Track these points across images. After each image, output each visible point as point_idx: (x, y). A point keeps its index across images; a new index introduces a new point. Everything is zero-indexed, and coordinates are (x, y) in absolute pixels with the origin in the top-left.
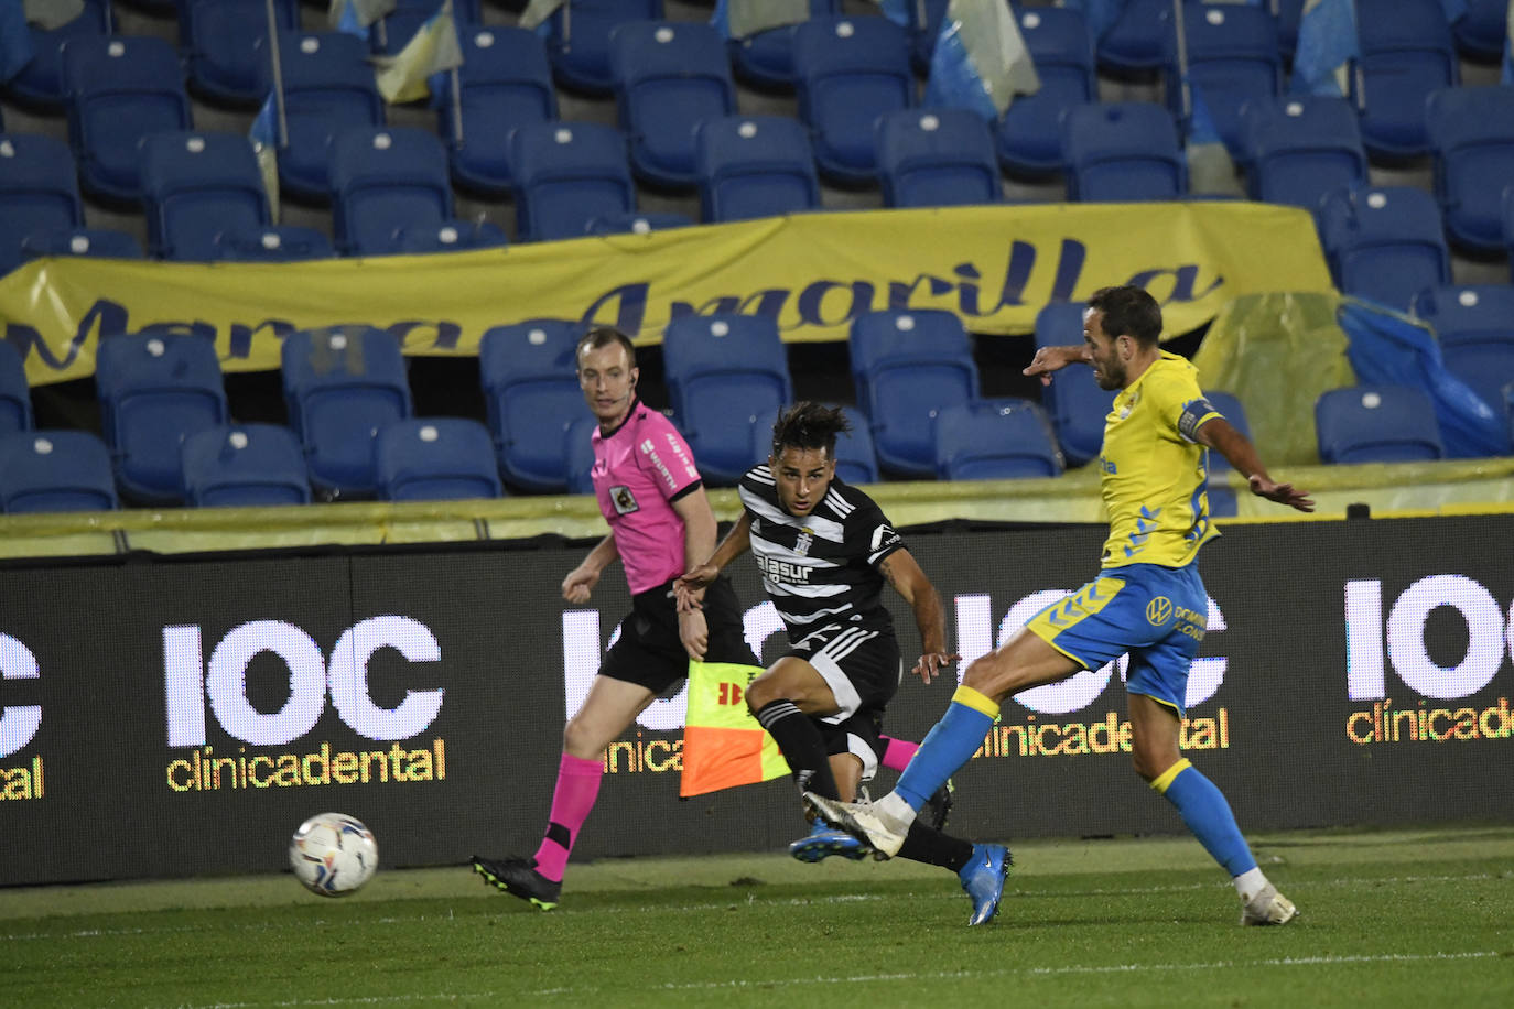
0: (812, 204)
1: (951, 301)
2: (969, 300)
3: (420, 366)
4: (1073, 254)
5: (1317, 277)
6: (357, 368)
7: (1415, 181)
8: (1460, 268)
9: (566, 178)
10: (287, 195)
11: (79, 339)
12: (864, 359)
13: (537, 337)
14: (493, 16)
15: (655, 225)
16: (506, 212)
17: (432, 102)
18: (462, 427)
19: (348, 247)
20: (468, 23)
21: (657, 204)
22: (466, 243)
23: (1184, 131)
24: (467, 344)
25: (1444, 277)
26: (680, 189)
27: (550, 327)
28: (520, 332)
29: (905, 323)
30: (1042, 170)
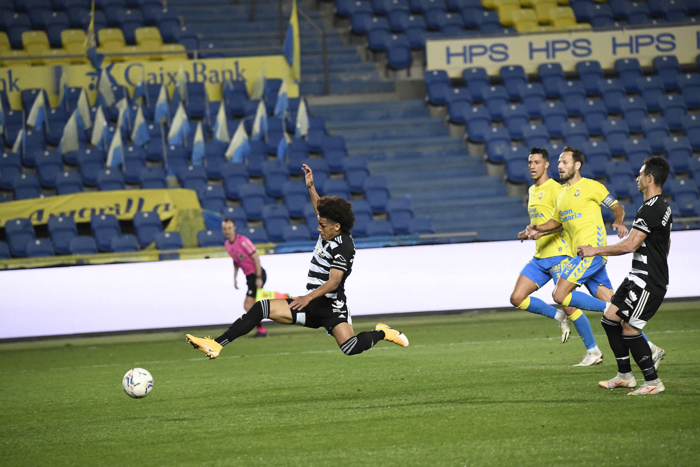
0: (81, 190)
1: (114, 212)
2: (118, 212)
4: (141, 202)
5: (197, 205)
7: (219, 184)
8: (229, 203)
9: (25, 186)
12: (94, 226)
13: (18, 222)
14: (7, 150)
15: (46, 196)
16: (11, 195)
20: (3, 151)
21: (46, 192)
23: (166, 173)
25: (225, 205)
26: (51, 188)
27: (21, 219)
28: (15, 220)
29: (103, 217)
30: (133, 182)
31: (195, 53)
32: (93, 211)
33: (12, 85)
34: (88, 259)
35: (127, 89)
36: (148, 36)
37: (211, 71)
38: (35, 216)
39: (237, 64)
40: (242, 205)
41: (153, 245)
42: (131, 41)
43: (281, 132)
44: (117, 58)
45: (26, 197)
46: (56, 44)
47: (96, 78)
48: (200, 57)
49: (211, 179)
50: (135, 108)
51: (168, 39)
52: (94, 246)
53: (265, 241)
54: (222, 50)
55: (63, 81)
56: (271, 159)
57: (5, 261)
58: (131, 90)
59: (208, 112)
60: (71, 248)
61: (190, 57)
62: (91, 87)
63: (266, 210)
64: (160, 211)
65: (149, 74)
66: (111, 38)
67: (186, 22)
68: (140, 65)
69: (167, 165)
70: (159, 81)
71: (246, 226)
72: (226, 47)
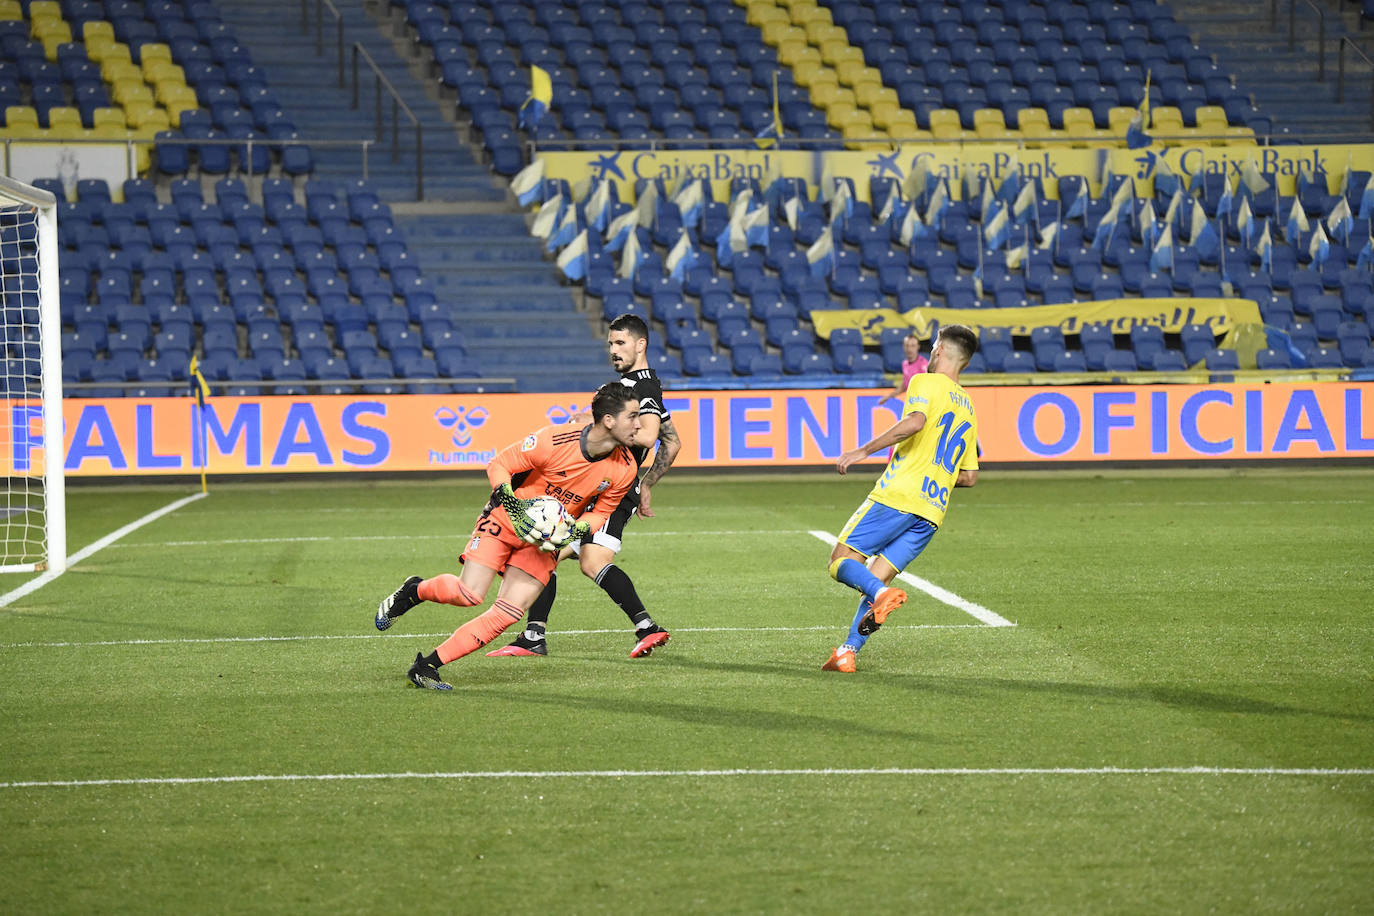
0: (1121, 296)
1: (1158, 324)
2: (1163, 323)
3: (1016, 339)
4: (1192, 312)
5: (1258, 320)
6: (999, 338)
7: (1286, 295)
8: (1297, 318)
9: (1056, 289)
10: (985, 293)
11: (927, 328)
12: (1134, 338)
13: (1047, 331)
15: (1080, 301)
16: (1039, 298)
17: (1021, 269)
18: (1026, 354)
19: (997, 305)
20: (1032, 247)
21: (1079, 296)
22: (1030, 305)
23: (1221, 279)
24: (1028, 332)
25: (1292, 321)
26: (1086, 292)
27: (1050, 328)
28: (1042, 329)
29: (1146, 329)
30: (1184, 289)
31: (1267, 138)
32: (1134, 320)
33: (1049, 170)
34: (1125, 378)
35: (1181, 178)
36: (1211, 117)
37: (1284, 161)
38: (1066, 324)
39: (1316, 152)
40: (1313, 321)
41: (1203, 363)
42: (1190, 122)
43: (1367, 235)
44: (1171, 143)
45: (1056, 301)
46: (1102, 124)
47: (1146, 165)
48: (1271, 143)
49: (1276, 289)
50: (1190, 201)
51: (1233, 122)
52: (1133, 362)
53: (1339, 366)
54: (1300, 136)
55: (1107, 167)
56: (1351, 266)
57: (1030, 375)
58: (1186, 179)
59: (1277, 209)
60: (1106, 364)
61: (1260, 142)
62: (1140, 175)
63: (1342, 329)
64: (1212, 324)
65: (1209, 162)
66: (1167, 118)
67: (1257, 102)
68: (1199, 151)
69: (1224, 271)
70: (1220, 170)
71: (1316, 346)
72: (1304, 132)
